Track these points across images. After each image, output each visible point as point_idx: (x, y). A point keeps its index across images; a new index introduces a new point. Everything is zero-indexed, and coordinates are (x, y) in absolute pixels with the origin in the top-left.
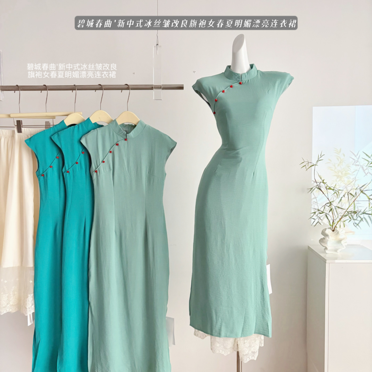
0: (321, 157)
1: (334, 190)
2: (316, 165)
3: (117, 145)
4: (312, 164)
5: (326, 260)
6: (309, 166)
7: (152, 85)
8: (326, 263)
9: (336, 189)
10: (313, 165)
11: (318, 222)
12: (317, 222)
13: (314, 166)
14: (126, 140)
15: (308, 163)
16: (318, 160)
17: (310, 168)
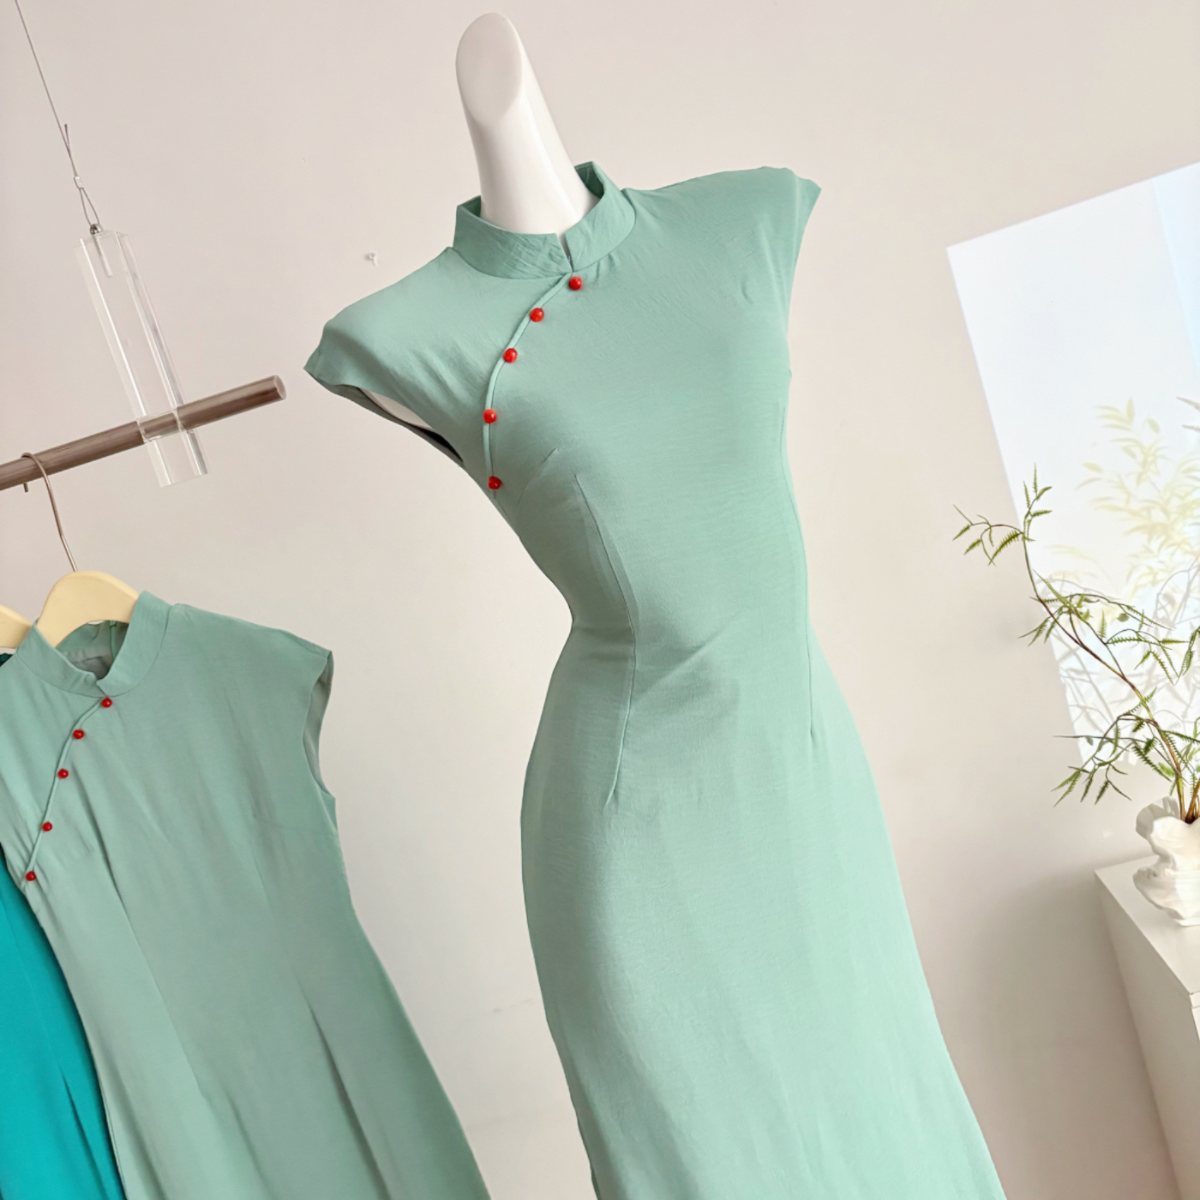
0: (1038, 498)
3: (78, 735)
4: (1010, 531)
6: (998, 543)
7: (135, 423)
10: (1015, 536)
11: (1106, 785)
12: (1102, 784)
13: (1020, 536)
14: (106, 703)
15: (987, 526)
16: (1029, 513)
17: (1003, 550)
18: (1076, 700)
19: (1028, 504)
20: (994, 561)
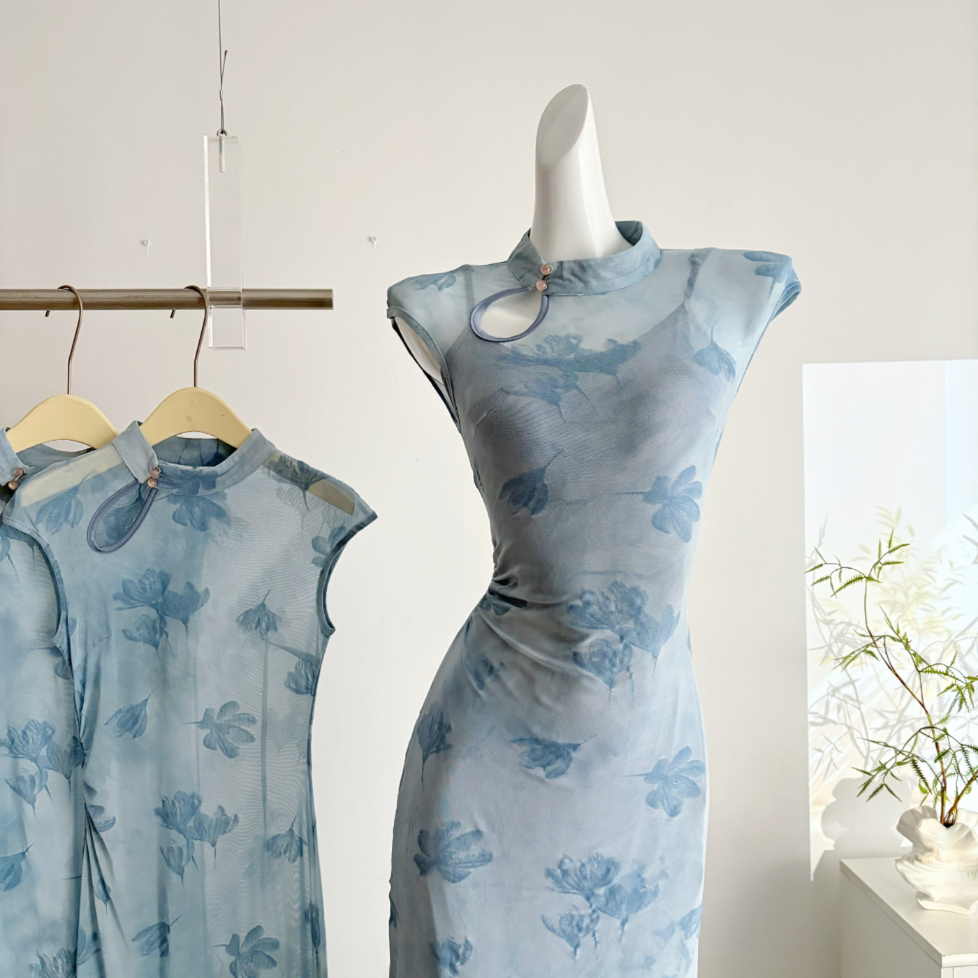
0: (890, 552)
1: (946, 674)
2: (869, 578)
4: (857, 574)
5: (940, 956)
6: (844, 581)
8: (940, 966)
9: (957, 675)
10: (861, 578)
11: (882, 786)
12: (878, 786)
13: (864, 580)
15: (839, 567)
16: (879, 561)
17: (848, 587)
18: (846, 721)
19: (879, 556)
20: (837, 594)
